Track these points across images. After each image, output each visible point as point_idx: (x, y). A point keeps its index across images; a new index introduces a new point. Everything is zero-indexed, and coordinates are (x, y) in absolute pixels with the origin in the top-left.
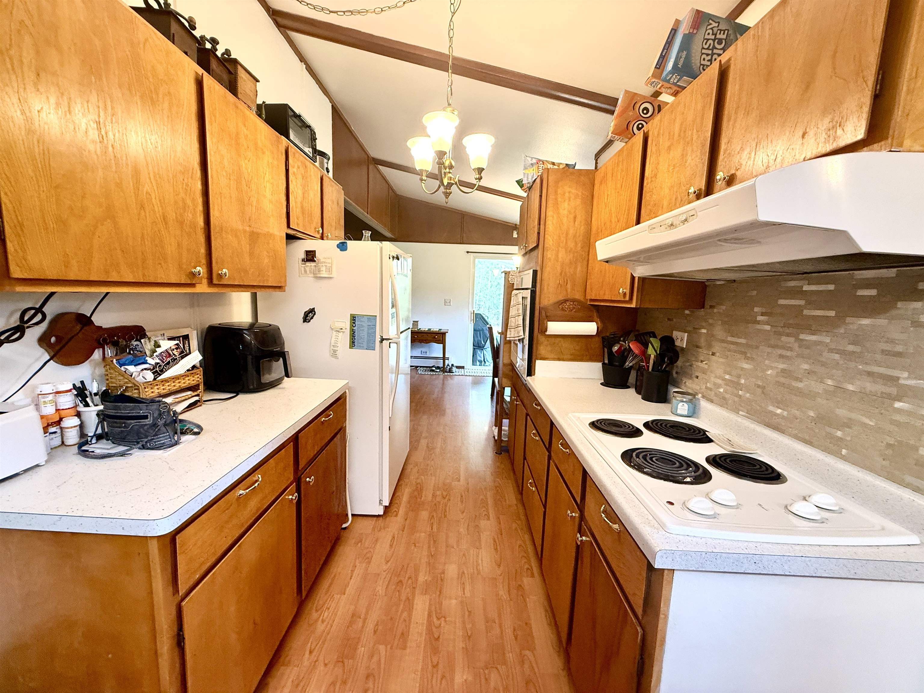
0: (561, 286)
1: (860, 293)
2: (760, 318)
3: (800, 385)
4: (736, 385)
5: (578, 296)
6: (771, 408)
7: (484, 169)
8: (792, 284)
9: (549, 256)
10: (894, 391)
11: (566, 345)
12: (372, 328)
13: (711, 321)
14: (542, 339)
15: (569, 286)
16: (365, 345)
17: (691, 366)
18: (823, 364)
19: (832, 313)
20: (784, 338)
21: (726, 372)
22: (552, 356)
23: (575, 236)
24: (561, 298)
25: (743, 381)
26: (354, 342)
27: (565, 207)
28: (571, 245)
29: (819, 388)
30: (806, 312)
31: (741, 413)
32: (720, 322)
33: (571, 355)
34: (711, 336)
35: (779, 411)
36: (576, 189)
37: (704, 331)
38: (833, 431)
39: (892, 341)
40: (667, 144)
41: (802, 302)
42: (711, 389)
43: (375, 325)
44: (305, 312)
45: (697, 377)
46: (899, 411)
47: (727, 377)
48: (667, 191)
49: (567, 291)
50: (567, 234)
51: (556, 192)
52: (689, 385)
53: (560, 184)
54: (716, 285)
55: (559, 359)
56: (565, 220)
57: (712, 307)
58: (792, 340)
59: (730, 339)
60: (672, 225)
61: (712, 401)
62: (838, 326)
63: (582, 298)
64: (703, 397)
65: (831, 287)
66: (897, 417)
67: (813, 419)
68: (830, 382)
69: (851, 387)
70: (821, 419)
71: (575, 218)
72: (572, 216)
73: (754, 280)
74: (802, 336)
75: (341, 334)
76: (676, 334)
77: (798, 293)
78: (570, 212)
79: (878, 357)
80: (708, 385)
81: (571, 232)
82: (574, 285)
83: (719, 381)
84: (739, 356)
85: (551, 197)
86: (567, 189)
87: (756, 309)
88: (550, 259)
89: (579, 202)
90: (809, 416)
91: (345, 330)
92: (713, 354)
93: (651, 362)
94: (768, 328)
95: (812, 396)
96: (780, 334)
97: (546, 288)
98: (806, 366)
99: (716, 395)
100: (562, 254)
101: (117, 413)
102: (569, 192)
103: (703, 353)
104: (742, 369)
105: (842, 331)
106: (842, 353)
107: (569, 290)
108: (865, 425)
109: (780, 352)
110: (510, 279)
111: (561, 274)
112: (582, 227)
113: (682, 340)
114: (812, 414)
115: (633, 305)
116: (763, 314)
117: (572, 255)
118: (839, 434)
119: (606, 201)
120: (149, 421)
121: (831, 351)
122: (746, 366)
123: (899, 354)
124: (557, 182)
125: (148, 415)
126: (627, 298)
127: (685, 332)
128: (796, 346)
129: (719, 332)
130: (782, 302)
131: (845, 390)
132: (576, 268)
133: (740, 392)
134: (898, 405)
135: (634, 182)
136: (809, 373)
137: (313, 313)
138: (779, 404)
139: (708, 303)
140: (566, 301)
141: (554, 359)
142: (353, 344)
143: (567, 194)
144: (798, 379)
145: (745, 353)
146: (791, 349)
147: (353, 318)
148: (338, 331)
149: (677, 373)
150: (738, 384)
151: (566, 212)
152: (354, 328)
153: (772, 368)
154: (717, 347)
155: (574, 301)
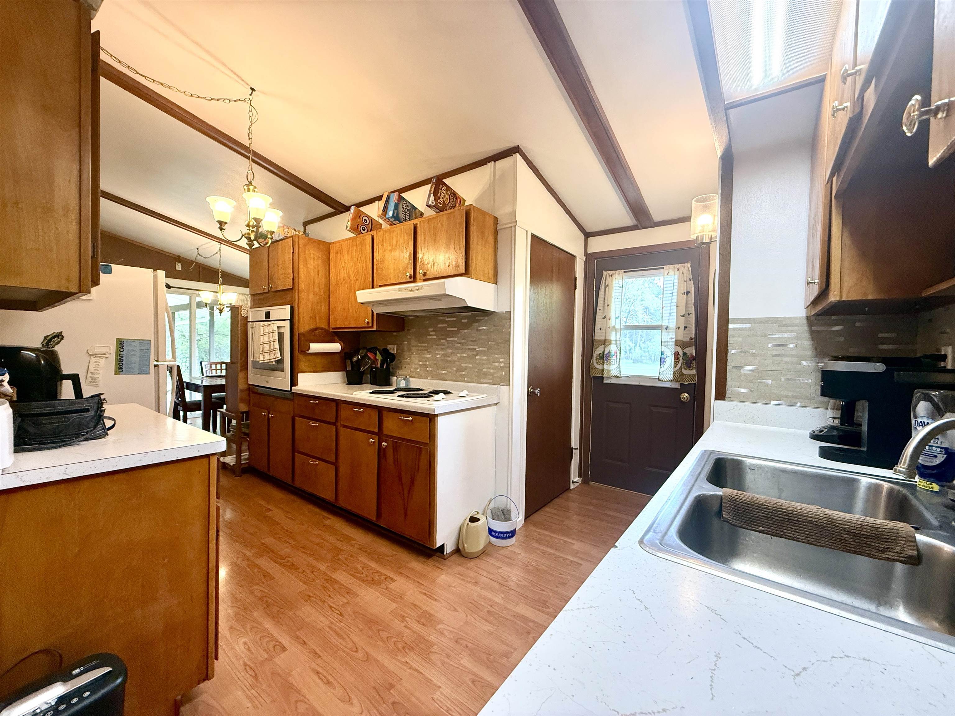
0: (313, 318)
1: (463, 321)
2: (431, 333)
3: (450, 359)
4: (426, 366)
5: (324, 325)
6: (441, 372)
7: (274, 232)
8: (441, 318)
9: (303, 296)
10: (475, 353)
11: (318, 360)
12: (145, 353)
13: (409, 337)
14: (301, 357)
15: (317, 318)
16: (136, 370)
17: (400, 362)
18: (456, 349)
19: (456, 329)
20: (442, 341)
21: (419, 361)
22: (310, 369)
23: (319, 284)
24: (312, 327)
25: (428, 363)
26: (121, 368)
27: (311, 264)
28: (317, 290)
29: (456, 358)
30: (448, 329)
31: (429, 378)
32: (414, 337)
33: (322, 368)
34: (409, 344)
35: (444, 372)
36: (318, 253)
37: (406, 343)
38: (461, 373)
39: (473, 337)
40: (389, 248)
41: (446, 325)
42: (413, 372)
43: (149, 350)
44: (46, 338)
45: (405, 367)
46: (477, 359)
47: (421, 363)
48: (392, 271)
49: (316, 322)
50: (314, 283)
51: (305, 252)
52: (401, 372)
53: (307, 247)
54: (409, 319)
55: (315, 372)
56: (312, 273)
57: (408, 330)
58: (445, 341)
59: (419, 345)
60: (411, 290)
61: (415, 378)
62: (458, 334)
63: (326, 327)
64: (410, 377)
65: (455, 319)
66: (477, 362)
67: (456, 371)
68: (458, 355)
69: (465, 355)
70: (458, 370)
71: (318, 272)
72: (316, 270)
73: (426, 317)
74: (448, 339)
75: (102, 361)
76: (389, 347)
77: (444, 322)
78: (314, 267)
79: (470, 343)
80: (412, 370)
81: (316, 281)
82: (320, 318)
83: (417, 366)
84: (425, 352)
85: (302, 255)
86: (312, 251)
87: (430, 330)
88: (303, 298)
89: (320, 261)
90: (454, 370)
91: (109, 356)
92: (412, 354)
93: (379, 363)
94: (435, 337)
95: (453, 362)
96: (440, 339)
97: (302, 319)
98: (450, 351)
99: (416, 373)
100: (311, 296)
101: (51, 410)
102: (314, 254)
103: (406, 354)
104: (427, 358)
105: (460, 335)
106: (461, 343)
107: (318, 321)
108: (470, 367)
109: (441, 347)
110: (242, 313)
111: (312, 310)
112: (323, 280)
113: (394, 349)
114: (455, 369)
115: (374, 329)
116: (432, 332)
117: (317, 298)
118: (464, 373)
119: (343, 265)
120: (90, 414)
121: (458, 343)
122: (428, 356)
123: (475, 341)
124: (305, 245)
125: (88, 409)
126: (371, 325)
127: (394, 345)
128: (446, 343)
129: (414, 343)
130: (439, 326)
131: (463, 357)
132: (321, 307)
133: (427, 369)
134: (477, 357)
135: (368, 260)
136: (452, 353)
137: (60, 337)
138: (443, 369)
139: (406, 328)
140: (316, 329)
141: (311, 372)
142: (119, 369)
143: (312, 255)
144: (449, 357)
145: (427, 350)
146: (444, 345)
147: (121, 344)
148: (100, 357)
149: (392, 368)
150: (426, 365)
151: (312, 267)
152: (122, 353)
153: (439, 354)
154: (414, 350)
155: (322, 329)
